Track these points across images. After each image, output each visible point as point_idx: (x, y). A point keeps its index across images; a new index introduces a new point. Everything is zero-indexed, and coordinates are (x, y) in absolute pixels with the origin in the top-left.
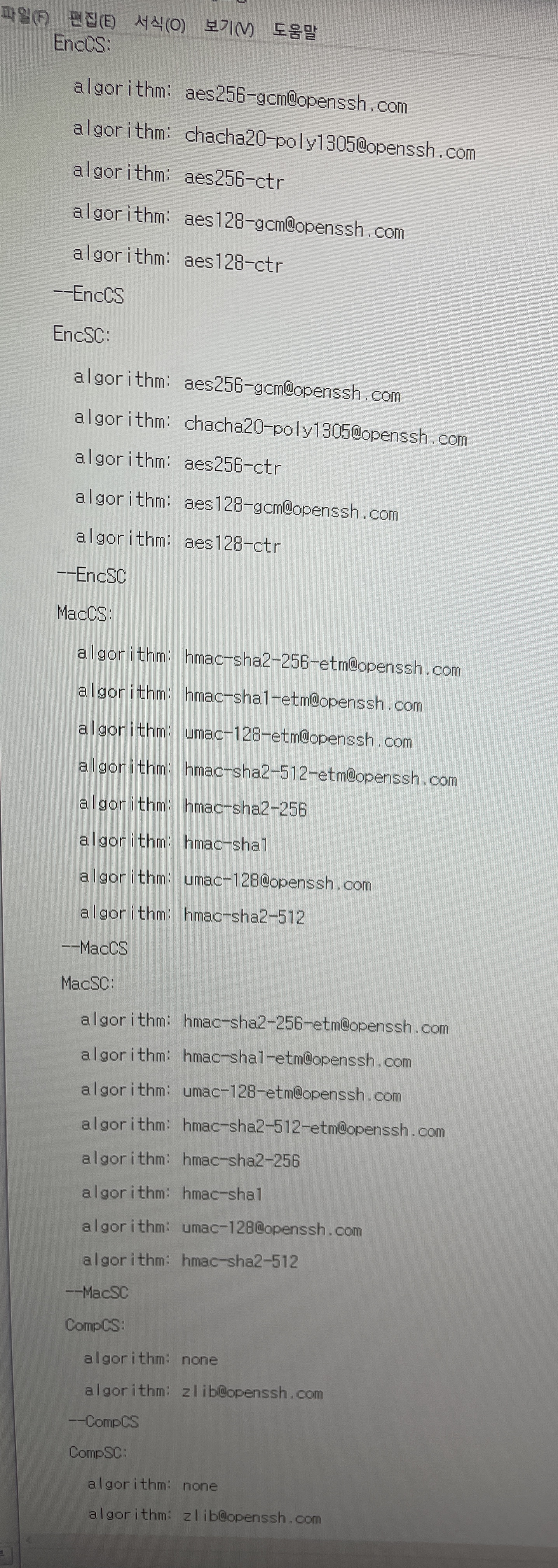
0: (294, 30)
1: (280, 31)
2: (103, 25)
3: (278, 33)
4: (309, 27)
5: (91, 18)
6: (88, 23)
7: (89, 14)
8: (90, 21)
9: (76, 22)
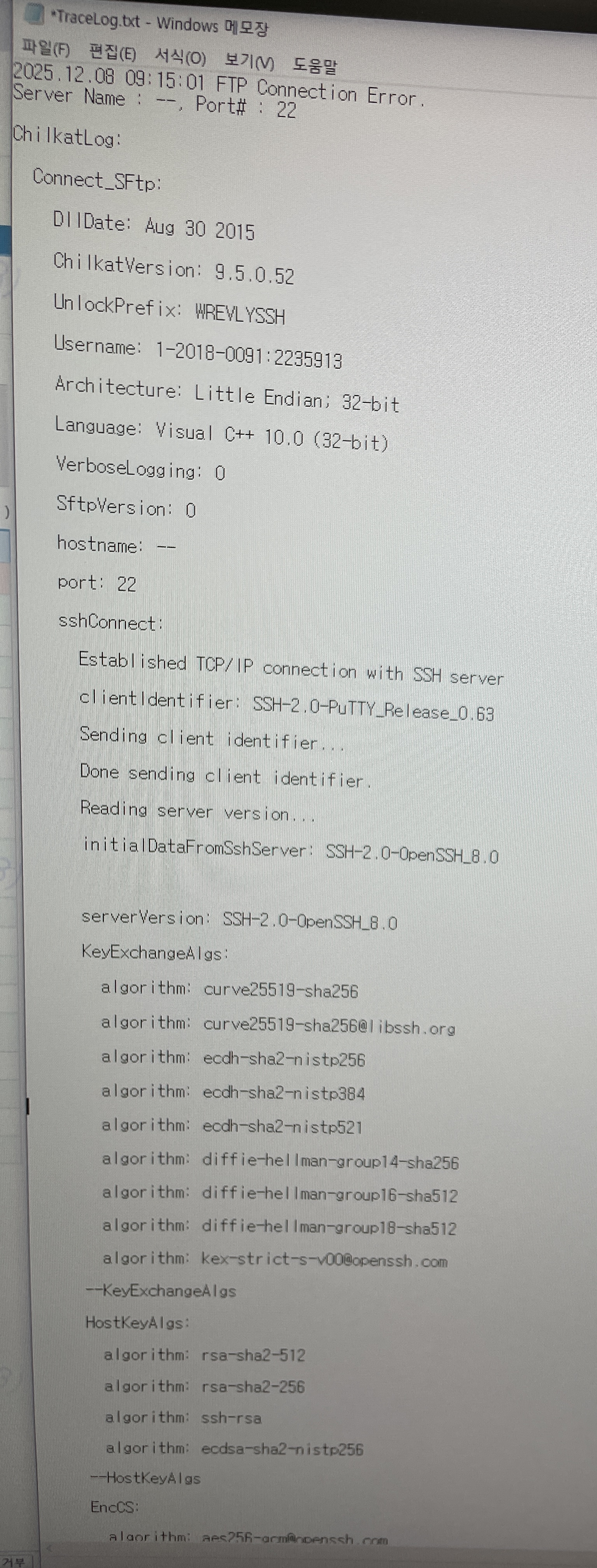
0: (314, 65)
1: (300, 65)
2: (124, 58)
3: (298, 67)
4: (329, 62)
5: (112, 50)
6: (109, 55)
7: (110, 46)
8: (111, 53)
9: (97, 54)
